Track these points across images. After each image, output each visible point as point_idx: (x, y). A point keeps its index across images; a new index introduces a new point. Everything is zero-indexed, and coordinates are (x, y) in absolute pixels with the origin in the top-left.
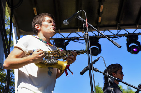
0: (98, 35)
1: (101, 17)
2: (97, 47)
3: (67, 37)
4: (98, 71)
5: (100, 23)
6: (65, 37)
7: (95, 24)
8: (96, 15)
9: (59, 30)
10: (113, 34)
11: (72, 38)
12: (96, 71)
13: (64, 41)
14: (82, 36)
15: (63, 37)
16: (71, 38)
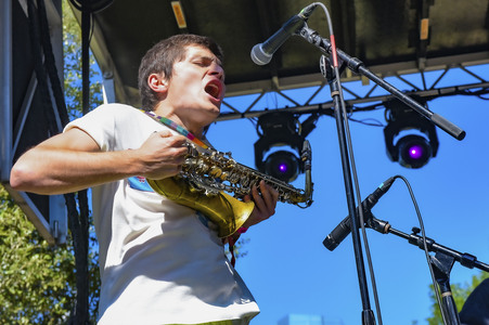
0: (422, 88)
1: (427, 17)
2: (422, 131)
3: (307, 104)
4: (389, 231)
5: (428, 41)
6: (298, 105)
7: (410, 46)
8: (412, 13)
9: (276, 80)
10: (479, 81)
11: (324, 107)
12: (382, 230)
13: (297, 118)
14: (362, 95)
15: (291, 105)
16: (320, 105)
